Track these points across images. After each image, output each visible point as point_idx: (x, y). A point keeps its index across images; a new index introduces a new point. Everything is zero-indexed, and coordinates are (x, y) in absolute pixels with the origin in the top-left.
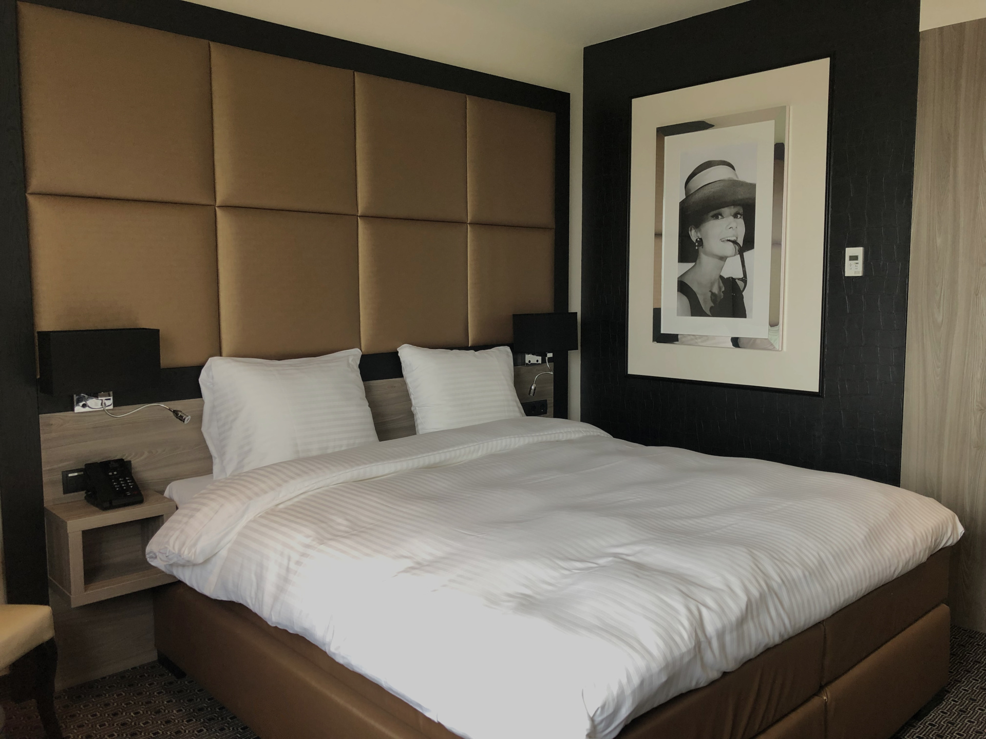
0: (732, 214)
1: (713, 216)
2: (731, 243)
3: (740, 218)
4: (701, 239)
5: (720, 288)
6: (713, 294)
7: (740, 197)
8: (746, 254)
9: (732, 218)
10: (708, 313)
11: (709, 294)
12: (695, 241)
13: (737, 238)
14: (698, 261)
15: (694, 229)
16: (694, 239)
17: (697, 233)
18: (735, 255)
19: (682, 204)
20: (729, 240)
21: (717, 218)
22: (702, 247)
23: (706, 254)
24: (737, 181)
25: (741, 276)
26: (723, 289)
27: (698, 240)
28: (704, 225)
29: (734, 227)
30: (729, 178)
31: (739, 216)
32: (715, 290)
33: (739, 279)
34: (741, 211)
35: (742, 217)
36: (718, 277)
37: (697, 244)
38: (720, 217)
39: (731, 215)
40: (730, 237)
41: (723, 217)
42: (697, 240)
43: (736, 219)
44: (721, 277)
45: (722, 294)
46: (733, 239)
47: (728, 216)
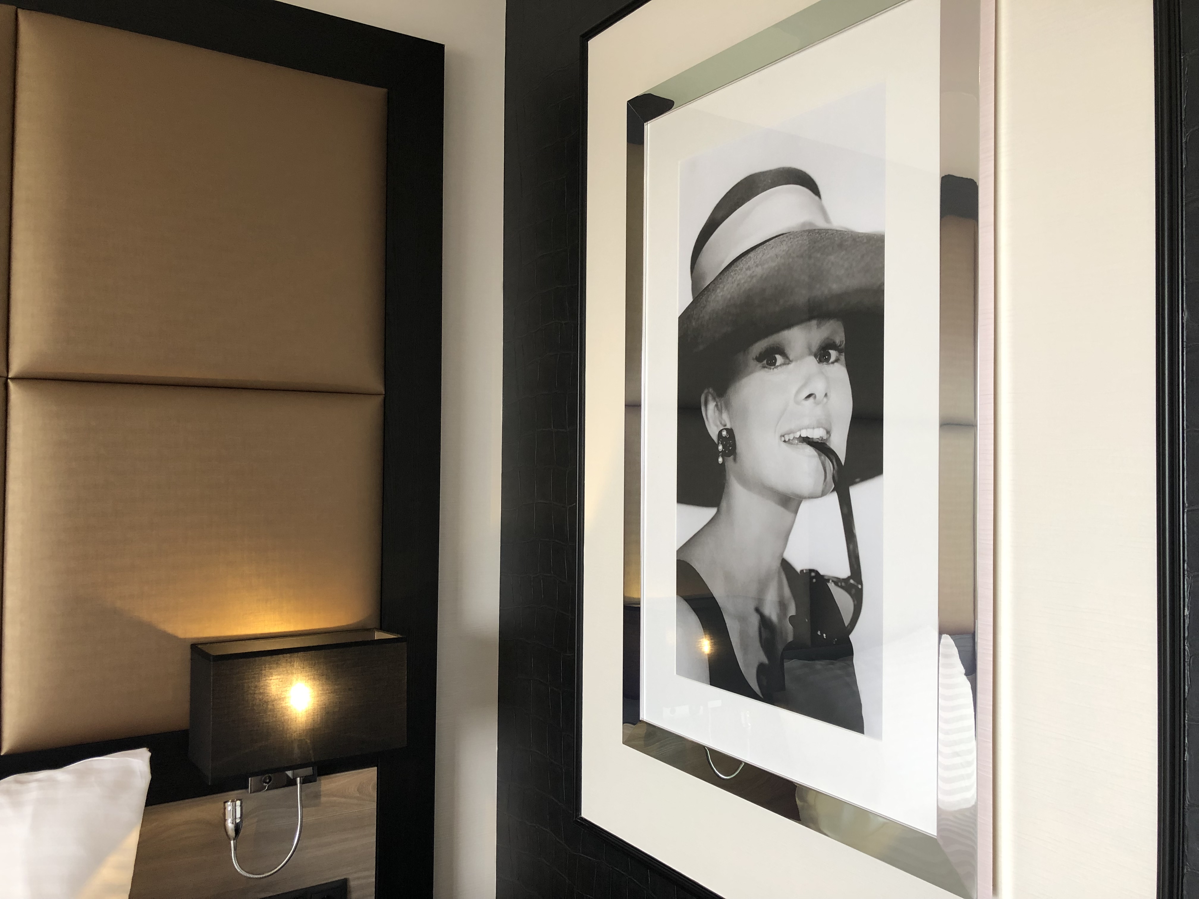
0: (814, 349)
1: (759, 359)
2: (810, 451)
3: (837, 360)
4: (730, 431)
5: (782, 605)
6: (765, 622)
7: (835, 287)
8: (857, 492)
9: (812, 361)
10: (754, 684)
11: (754, 620)
12: (715, 437)
13: (828, 432)
14: (724, 504)
15: (714, 399)
16: (713, 431)
17: (720, 412)
18: (823, 494)
19: (685, 320)
20: (808, 441)
21: (772, 363)
22: (735, 460)
23: (745, 482)
24: (827, 231)
25: (844, 571)
26: (792, 611)
27: (724, 433)
28: (737, 384)
29: (820, 395)
30: (804, 224)
31: (833, 354)
32: (771, 611)
33: (838, 582)
34: (840, 338)
35: (843, 358)
36: (777, 564)
37: (720, 448)
38: (779, 359)
39: (810, 354)
40: (807, 428)
41: (788, 361)
42: (720, 432)
43: (825, 367)
44: (786, 566)
45: (790, 627)
46: (817, 434)
47: (800, 357)
